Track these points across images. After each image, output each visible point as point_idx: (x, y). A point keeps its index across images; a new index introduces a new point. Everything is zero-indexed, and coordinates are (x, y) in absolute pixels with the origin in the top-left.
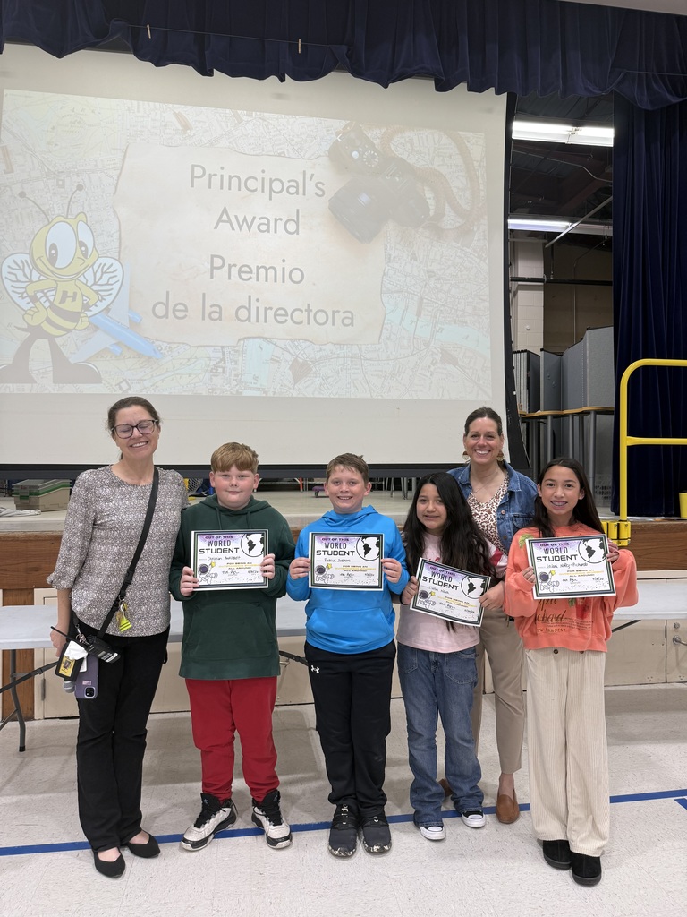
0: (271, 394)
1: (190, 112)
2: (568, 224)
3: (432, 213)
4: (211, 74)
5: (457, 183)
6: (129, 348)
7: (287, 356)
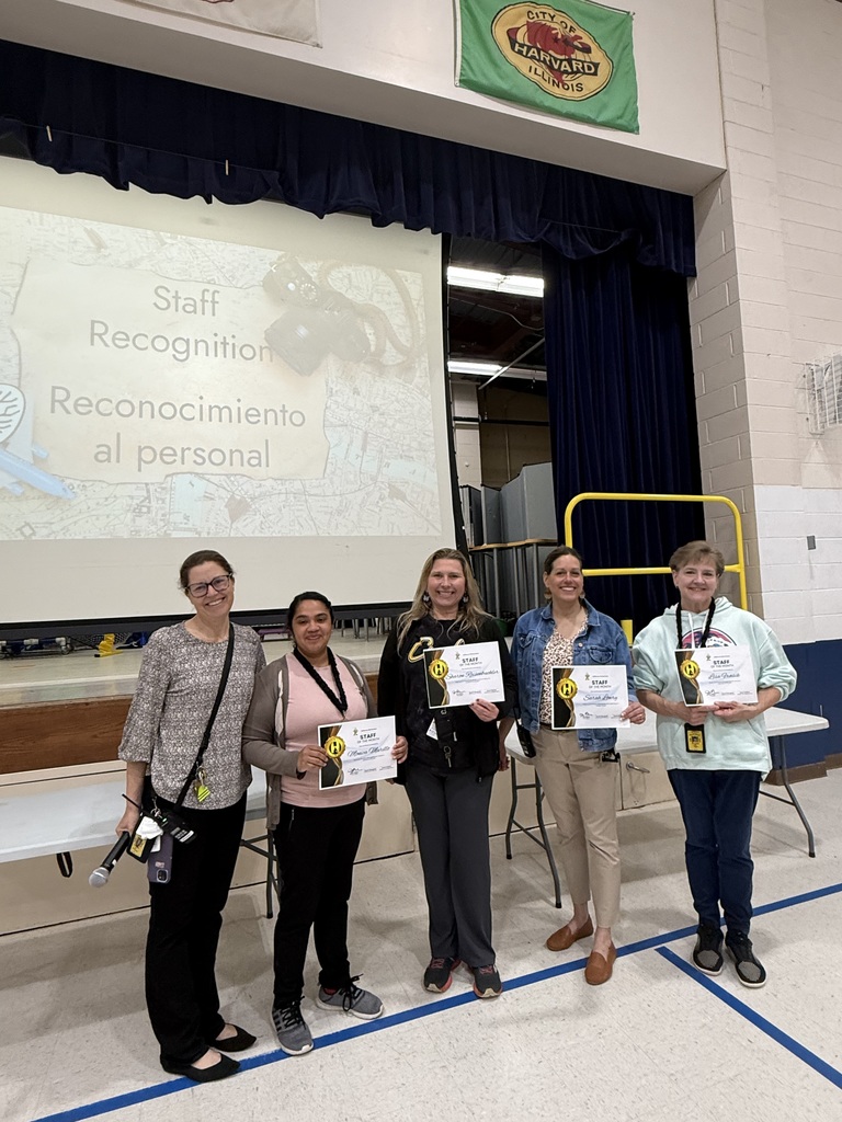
0: (204, 535)
1: (105, 231)
3: (373, 348)
4: (127, 189)
5: (397, 320)
6: (33, 488)
7: (222, 493)
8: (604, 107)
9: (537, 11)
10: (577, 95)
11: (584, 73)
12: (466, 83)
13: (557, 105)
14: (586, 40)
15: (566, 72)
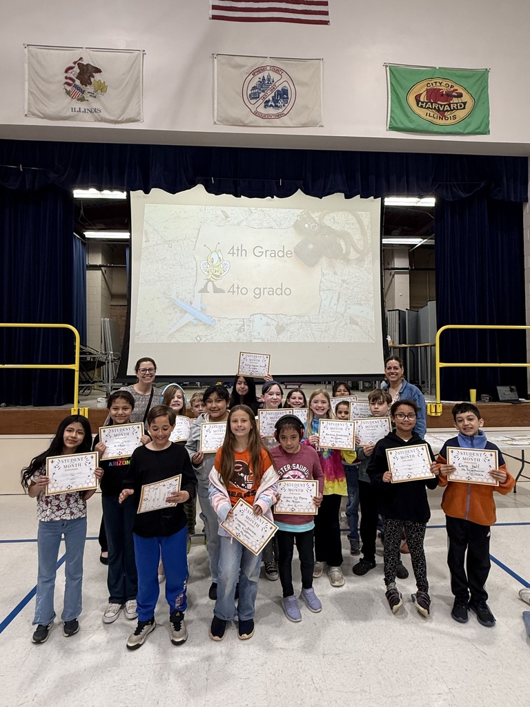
0: (266, 341)
1: (228, 210)
2: (420, 240)
3: (344, 252)
4: (240, 197)
5: (356, 237)
6: (201, 321)
7: (274, 322)
8: (468, 125)
9: (433, 82)
10: (452, 121)
11: (458, 109)
12: (392, 128)
13: (441, 129)
14: (460, 90)
15: (447, 111)
